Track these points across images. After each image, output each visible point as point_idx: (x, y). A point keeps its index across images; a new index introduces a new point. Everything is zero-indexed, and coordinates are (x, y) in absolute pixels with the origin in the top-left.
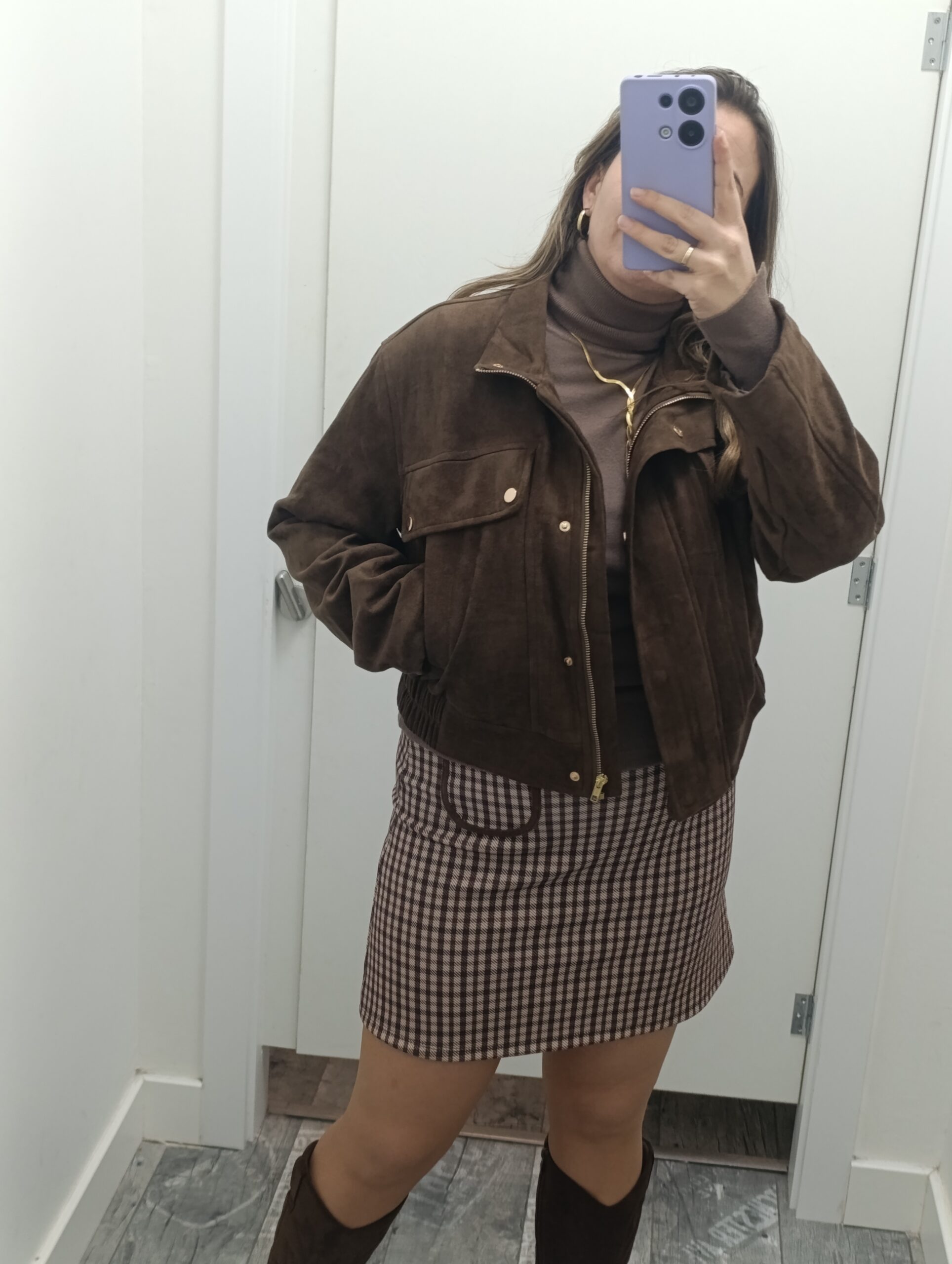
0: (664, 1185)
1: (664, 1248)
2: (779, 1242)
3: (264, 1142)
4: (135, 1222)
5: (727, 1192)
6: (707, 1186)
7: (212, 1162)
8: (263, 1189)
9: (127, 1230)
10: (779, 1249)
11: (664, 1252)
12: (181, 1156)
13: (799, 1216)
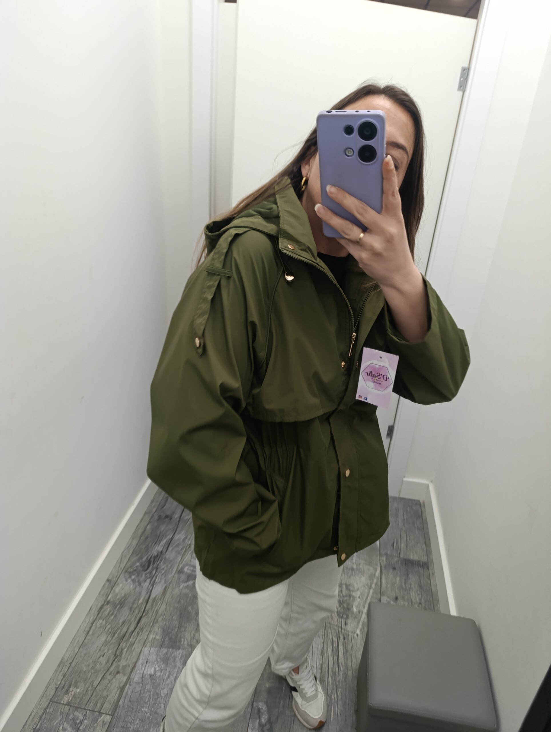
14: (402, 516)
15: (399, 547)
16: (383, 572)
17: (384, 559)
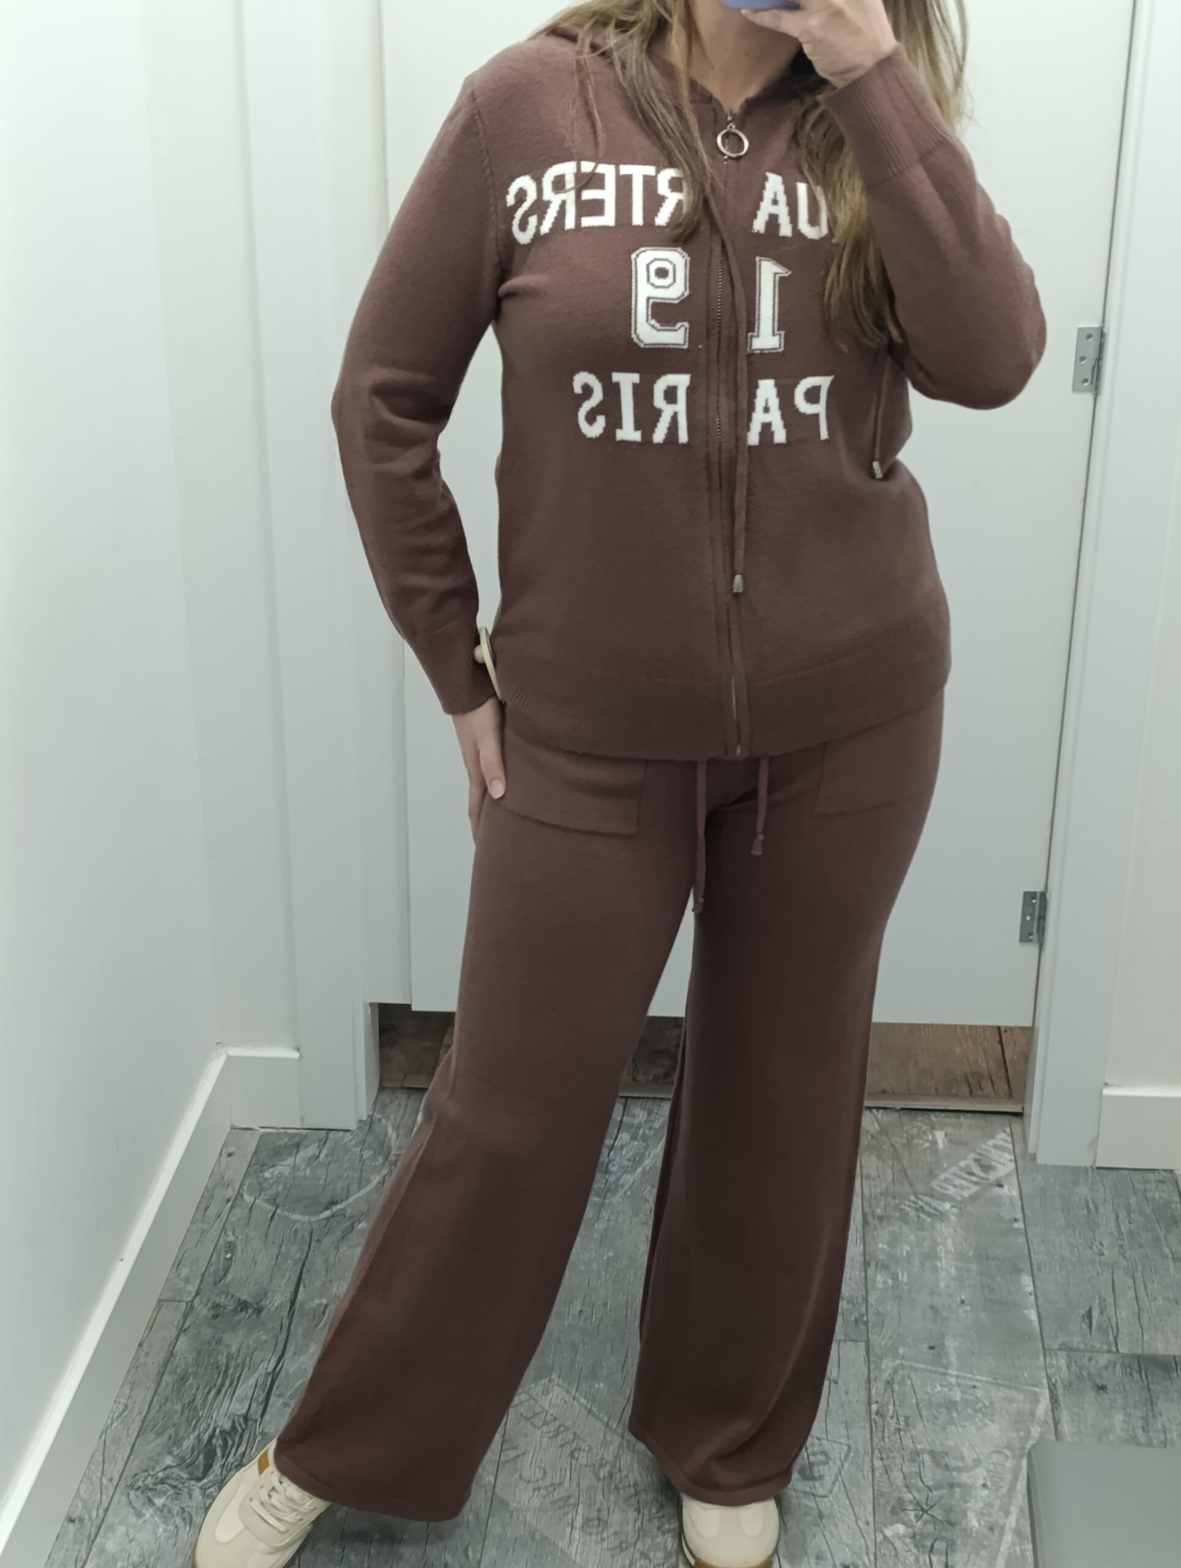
0: (872, 1137)
1: (878, 1207)
2: (1018, 1192)
3: (380, 1120)
4: (232, 1219)
5: (951, 1140)
6: (925, 1133)
7: (318, 1146)
8: (385, 1172)
9: (224, 1228)
10: (1019, 1198)
11: (879, 1211)
12: (280, 1143)
13: (1040, 1160)
14: (1113, 1224)
15: (1109, 1320)
16: (1062, 1404)
17: (1063, 1362)
